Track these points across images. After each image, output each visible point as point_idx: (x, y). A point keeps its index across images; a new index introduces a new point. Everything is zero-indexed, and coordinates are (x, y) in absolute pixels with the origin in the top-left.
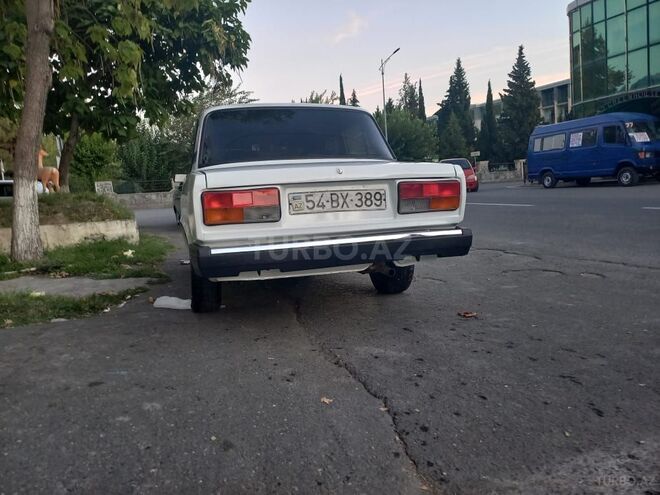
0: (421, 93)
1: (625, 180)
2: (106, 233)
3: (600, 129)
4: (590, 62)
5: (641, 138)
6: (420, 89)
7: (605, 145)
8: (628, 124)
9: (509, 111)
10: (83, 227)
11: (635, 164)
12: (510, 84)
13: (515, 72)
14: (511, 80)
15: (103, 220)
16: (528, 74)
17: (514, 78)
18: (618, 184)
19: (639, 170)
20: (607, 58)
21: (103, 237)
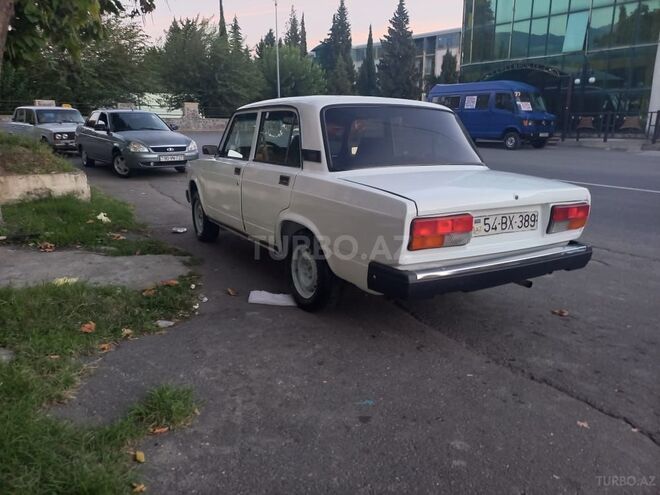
0: (303, 28)
1: (509, 144)
2: (52, 188)
3: (493, 94)
4: (480, 26)
5: (525, 106)
6: (303, 23)
7: (495, 110)
8: (516, 93)
9: (388, 58)
10: (24, 180)
11: (519, 130)
12: (390, 30)
13: (395, 19)
14: (392, 27)
15: (48, 172)
16: (407, 22)
17: (394, 25)
18: (503, 146)
19: (522, 136)
20: (495, 25)
21: (49, 192)
